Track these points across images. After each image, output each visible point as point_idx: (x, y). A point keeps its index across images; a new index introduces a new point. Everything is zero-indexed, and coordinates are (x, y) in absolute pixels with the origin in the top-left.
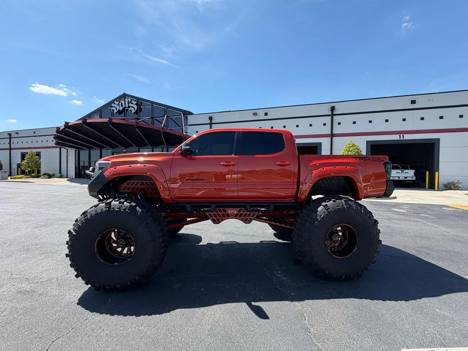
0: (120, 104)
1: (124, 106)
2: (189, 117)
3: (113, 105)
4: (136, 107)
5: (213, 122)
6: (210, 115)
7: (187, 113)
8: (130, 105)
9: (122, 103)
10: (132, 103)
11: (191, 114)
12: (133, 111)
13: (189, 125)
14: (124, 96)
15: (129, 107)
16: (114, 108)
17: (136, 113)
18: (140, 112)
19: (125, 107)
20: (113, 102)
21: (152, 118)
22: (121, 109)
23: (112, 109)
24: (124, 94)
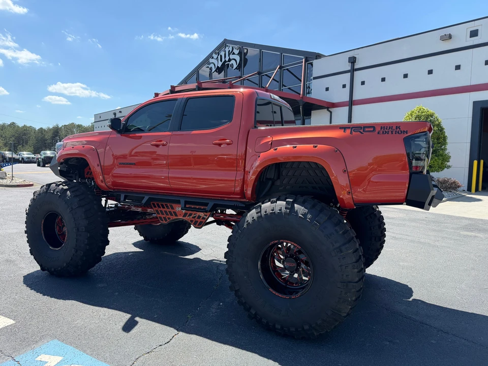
0: (219, 57)
1: (223, 60)
2: (315, 62)
3: (211, 60)
4: (238, 58)
5: (356, 67)
6: (351, 54)
7: (311, 57)
8: (232, 57)
9: (221, 55)
10: (234, 54)
11: (318, 56)
12: (235, 66)
13: (315, 78)
14: (225, 43)
15: (230, 60)
16: (212, 65)
17: (239, 67)
18: (245, 65)
19: (225, 61)
20: (210, 56)
21: (259, 73)
22: (220, 64)
23: (210, 66)
24: (225, 40)
